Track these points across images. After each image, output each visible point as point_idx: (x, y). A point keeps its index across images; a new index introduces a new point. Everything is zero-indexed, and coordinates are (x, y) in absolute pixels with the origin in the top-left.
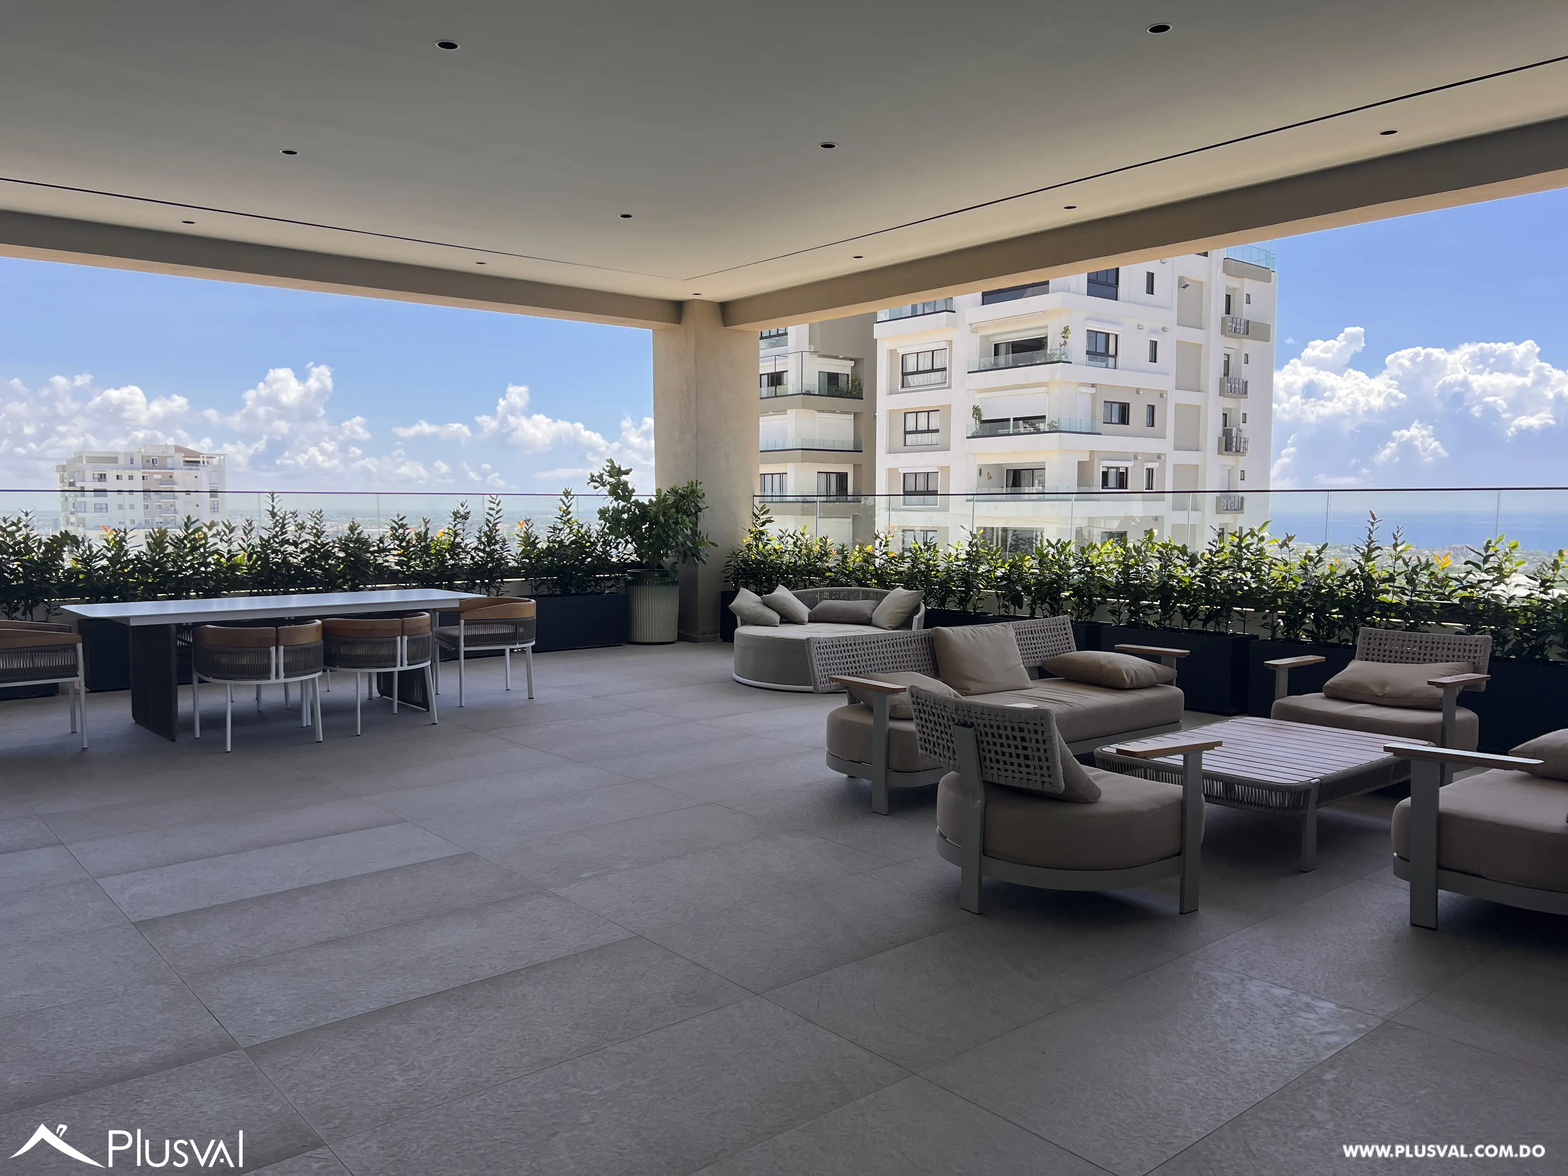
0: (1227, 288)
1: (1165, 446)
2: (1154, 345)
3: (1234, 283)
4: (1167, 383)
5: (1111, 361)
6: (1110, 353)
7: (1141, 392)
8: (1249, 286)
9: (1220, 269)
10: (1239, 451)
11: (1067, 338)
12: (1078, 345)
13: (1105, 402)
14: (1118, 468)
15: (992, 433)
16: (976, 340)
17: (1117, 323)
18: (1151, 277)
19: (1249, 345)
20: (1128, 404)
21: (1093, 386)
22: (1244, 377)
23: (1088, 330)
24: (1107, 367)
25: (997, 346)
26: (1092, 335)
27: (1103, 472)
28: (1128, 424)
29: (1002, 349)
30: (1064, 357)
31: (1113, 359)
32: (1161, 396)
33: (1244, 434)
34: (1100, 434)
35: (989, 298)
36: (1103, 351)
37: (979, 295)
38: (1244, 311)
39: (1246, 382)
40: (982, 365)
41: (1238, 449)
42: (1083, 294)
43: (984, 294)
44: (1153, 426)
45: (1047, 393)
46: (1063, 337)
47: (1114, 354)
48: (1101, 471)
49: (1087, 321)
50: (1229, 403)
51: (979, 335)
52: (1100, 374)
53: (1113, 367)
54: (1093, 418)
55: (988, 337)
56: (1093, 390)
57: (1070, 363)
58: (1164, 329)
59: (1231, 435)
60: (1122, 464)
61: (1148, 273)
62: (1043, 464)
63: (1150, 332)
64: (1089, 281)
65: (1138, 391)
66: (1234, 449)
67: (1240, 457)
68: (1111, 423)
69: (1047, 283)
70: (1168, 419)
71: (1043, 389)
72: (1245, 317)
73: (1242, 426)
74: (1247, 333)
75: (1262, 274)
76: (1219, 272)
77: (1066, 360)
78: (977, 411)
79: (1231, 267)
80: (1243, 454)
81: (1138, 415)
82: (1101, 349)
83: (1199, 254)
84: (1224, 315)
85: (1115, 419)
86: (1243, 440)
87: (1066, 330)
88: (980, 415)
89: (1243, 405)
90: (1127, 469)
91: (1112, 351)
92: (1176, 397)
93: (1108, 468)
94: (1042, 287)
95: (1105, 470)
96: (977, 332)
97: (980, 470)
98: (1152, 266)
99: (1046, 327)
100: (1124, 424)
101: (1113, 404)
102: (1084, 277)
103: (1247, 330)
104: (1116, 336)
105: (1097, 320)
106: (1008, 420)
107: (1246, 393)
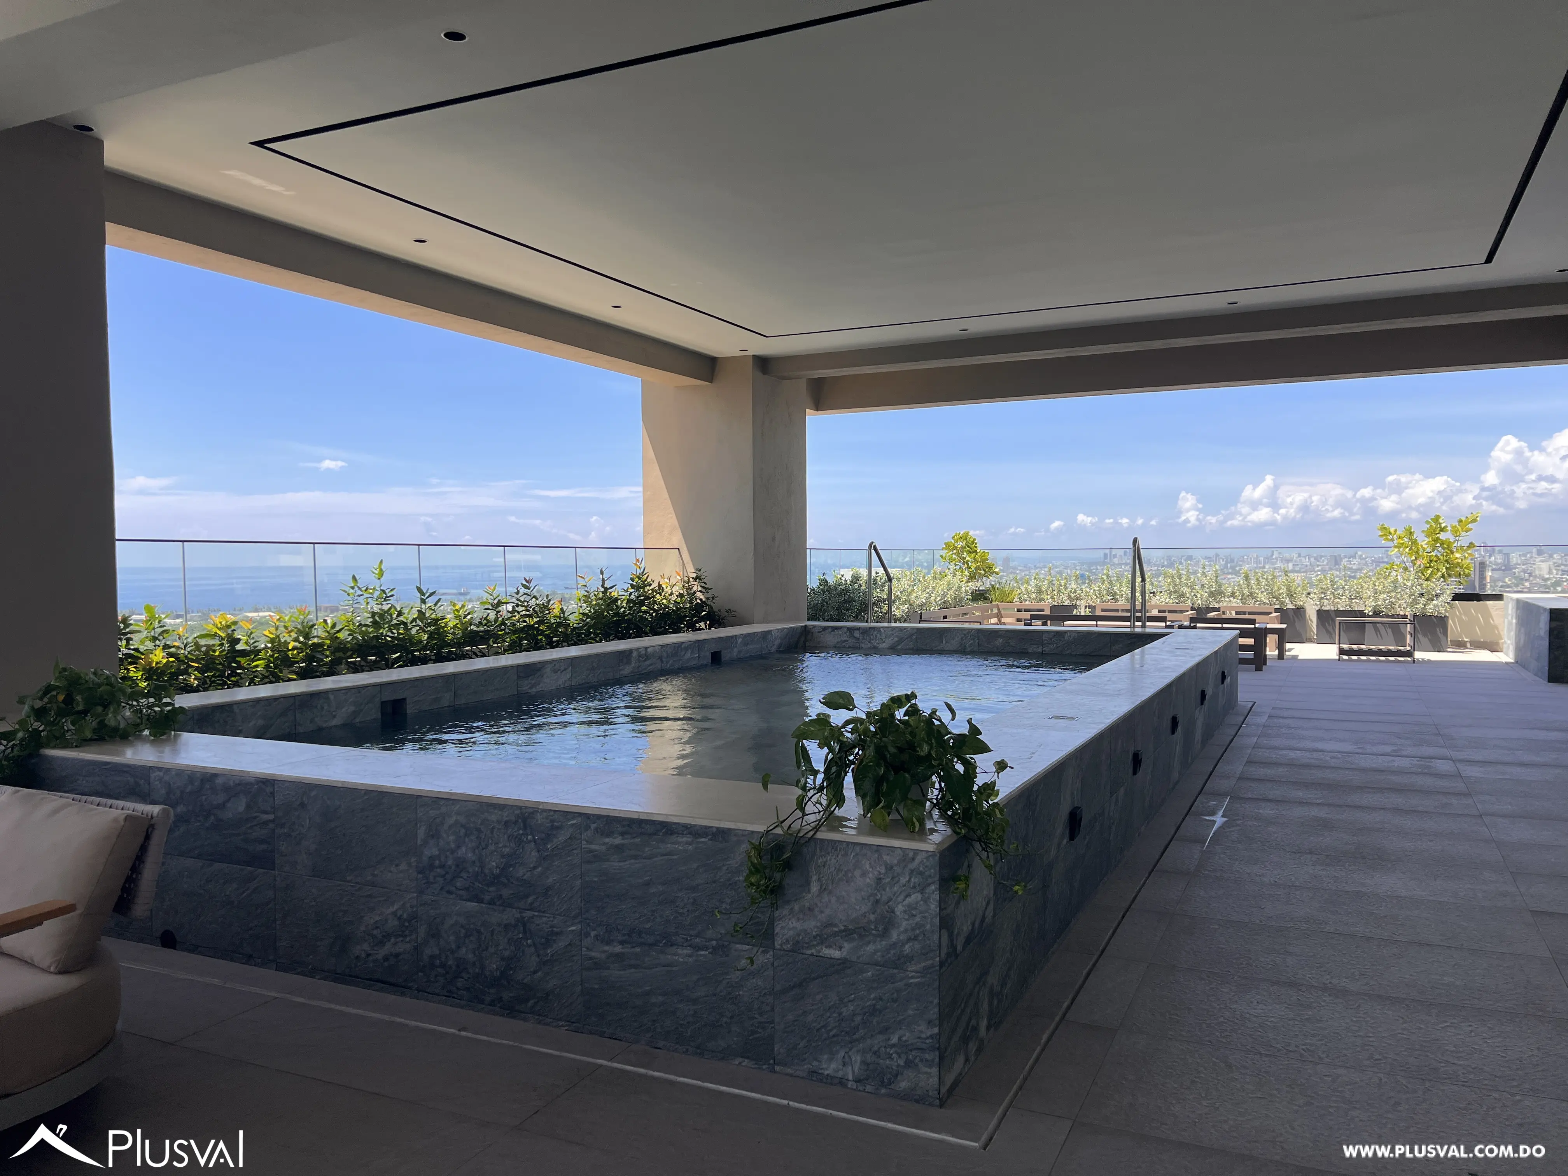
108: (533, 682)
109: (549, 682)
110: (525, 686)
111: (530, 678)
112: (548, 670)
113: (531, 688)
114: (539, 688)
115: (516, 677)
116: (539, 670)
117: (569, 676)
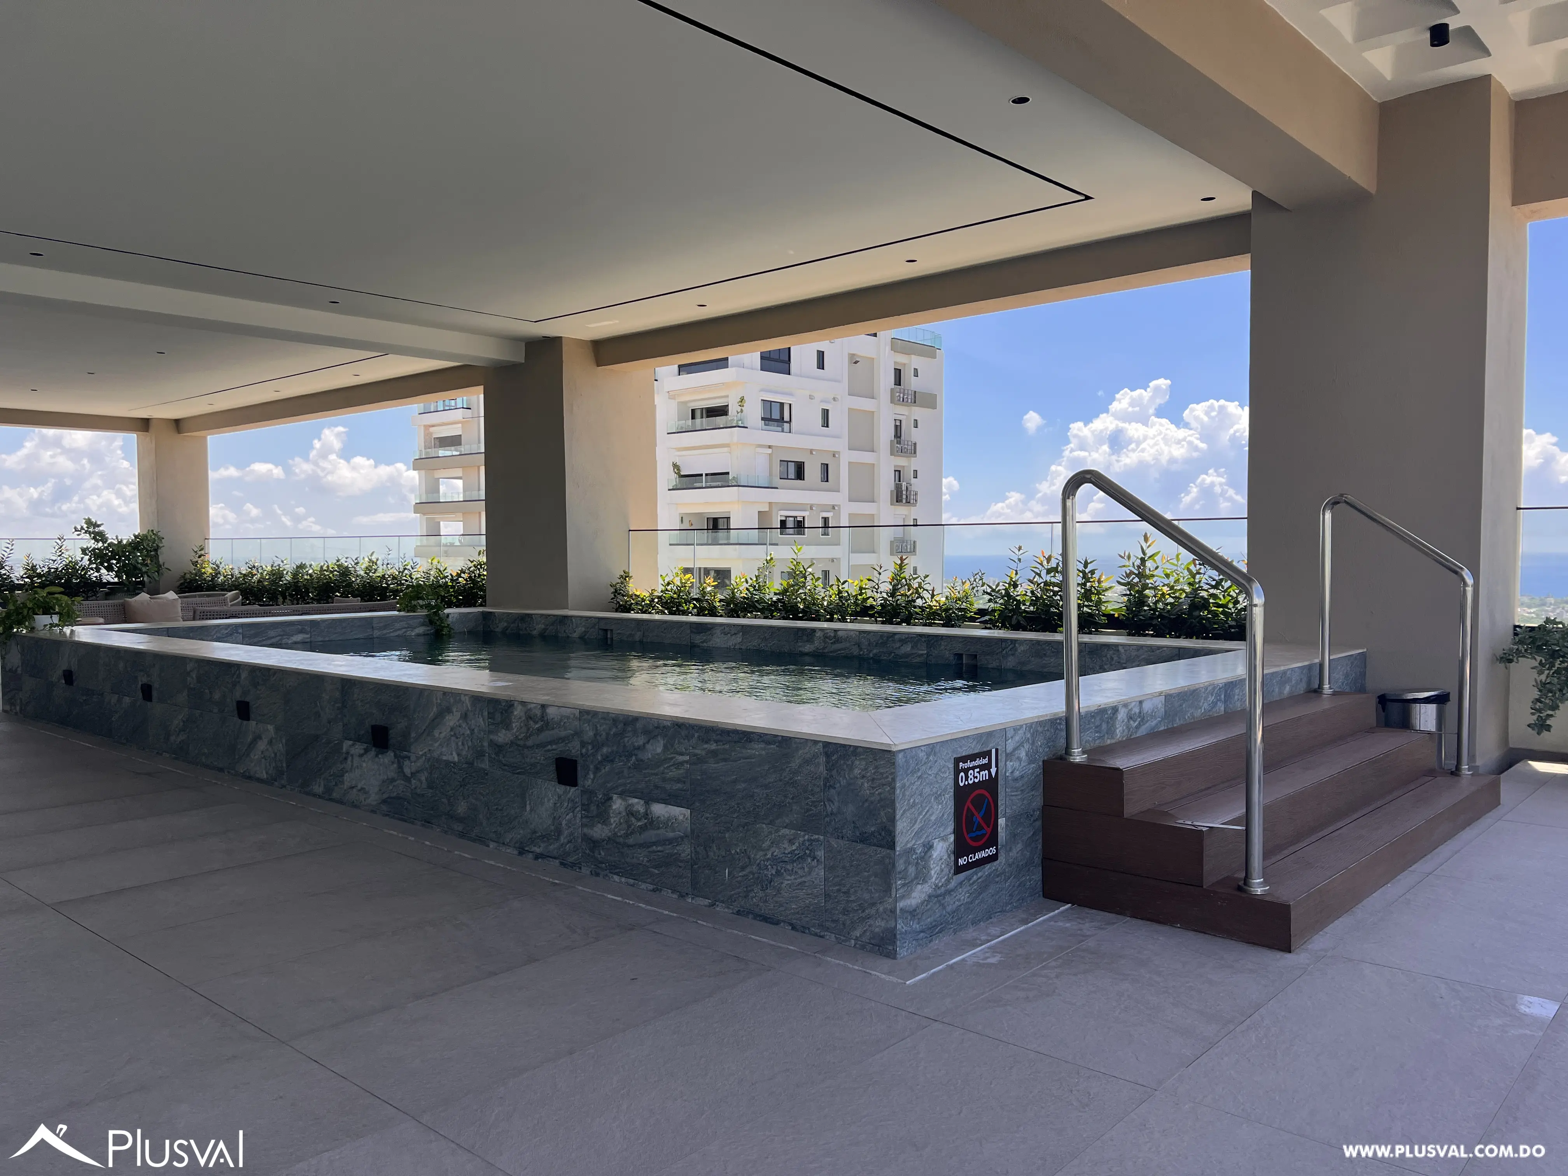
0: (895, 363)
1: (840, 498)
2: (826, 413)
3: (902, 359)
4: (840, 445)
5: (786, 426)
6: (785, 419)
7: (814, 453)
8: (916, 361)
9: (888, 348)
10: (909, 502)
11: (743, 406)
12: (754, 413)
13: (781, 461)
14: (795, 517)
15: (690, 486)
16: (673, 405)
17: (791, 394)
18: (821, 355)
19: (918, 412)
20: (804, 463)
21: (770, 447)
22: (914, 440)
23: (762, 400)
24: (783, 431)
25: (693, 411)
26: (767, 404)
27: (781, 521)
28: (804, 480)
29: (698, 414)
30: (740, 422)
31: (788, 424)
32: (834, 456)
33: (913, 488)
34: (777, 488)
35: (683, 369)
36: (778, 418)
37: (676, 367)
38: (911, 383)
39: (915, 444)
40: (679, 428)
41: (908, 501)
42: (756, 369)
43: (680, 366)
44: (827, 481)
45: (730, 453)
46: (740, 406)
47: (789, 420)
48: (779, 519)
49: (761, 393)
50: (901, 462)
51: (677, 401)
52: (775, 437)
53: (789, 431)
54: (771, 474)
55: (685, 403)
56: (769, 451)
57: (747, 428)
58: (834, 399)
59: (902, 489)
60: (799, 514)
61: (818, 351)
62: (728, 514)
63: (821, 402)
64: (762, 358)
65: (811, 451)
66: (904, 501)
67: (912, 507)
68: (787, 479)
69: (727, 359)
70: (842, 473)
71: (726, 449)
72: (913, 388)
73: (913, 481)
74: (915, 402)
75: (929, 351)
76: (887, 352)
77: (742, 425)
78: (676, 466)
79: (897, 345)
80: (914, 505)
81: (812, 472)
82: (776, 415)
83: (868, 335)
84: (893, 386)
85: (792, 474)
86: (912, 493)
87: (742, 400)
88: (679, 470)
89: (913, 464)
90: (804, 517)
91: (786, 418)
92: (847, 457)
93: (786, 517)
94: (722, 363)
95: (784, 519)
96: (674, 399)
97: (682, 518)
98: (823, 346)
99: (727, 396)
100: (801, 479)
101: (789, 463)
102: (757, 355)
103: (915, 399)
104: (790, 405)
105: (770, 391)
106: (701, 475)
107: (915, 453)
108: (705, 638)
109: (718, 641)
110: (698, 639)
111: (702, 634)
112: (718, 631)
113: (702, 642)
114: (710, 644)
115: (689, 631)
116: (710, 629)
117: (739, 640)
